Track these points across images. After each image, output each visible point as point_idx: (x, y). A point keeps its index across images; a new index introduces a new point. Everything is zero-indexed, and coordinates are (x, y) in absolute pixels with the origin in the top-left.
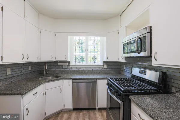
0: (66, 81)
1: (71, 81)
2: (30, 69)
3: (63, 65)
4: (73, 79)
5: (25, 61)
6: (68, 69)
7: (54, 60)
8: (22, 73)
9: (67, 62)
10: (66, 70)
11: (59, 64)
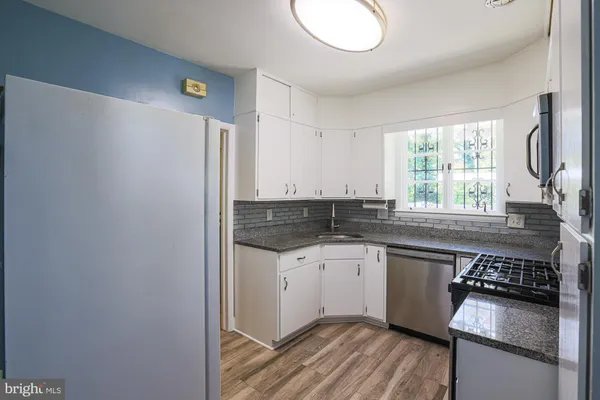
0: (373, 249)
1: (383, 250)
2: (306, 214)
3: (377, 210)
4: (390, 246)
5: (290, 197)
6: (391, 222)
7: (351, 196)
8: (291, 222)
9: (384, 202)
10: (384, 222)
11: (365, 206)
